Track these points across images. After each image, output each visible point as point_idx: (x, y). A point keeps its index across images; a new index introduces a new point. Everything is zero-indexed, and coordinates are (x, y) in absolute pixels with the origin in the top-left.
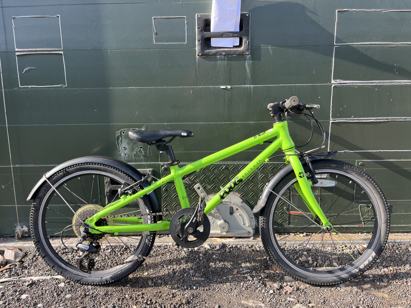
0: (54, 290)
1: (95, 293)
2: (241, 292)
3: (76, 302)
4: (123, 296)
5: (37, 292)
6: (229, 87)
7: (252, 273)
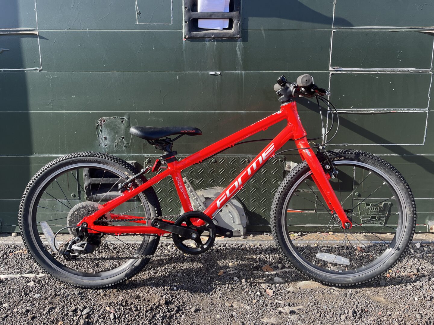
0: (22, 289)
1: (66, 294)
2: (225, 294)
3: (45, 303)
5: (3, 291)
6: (219, 73)
7: (239, 273)
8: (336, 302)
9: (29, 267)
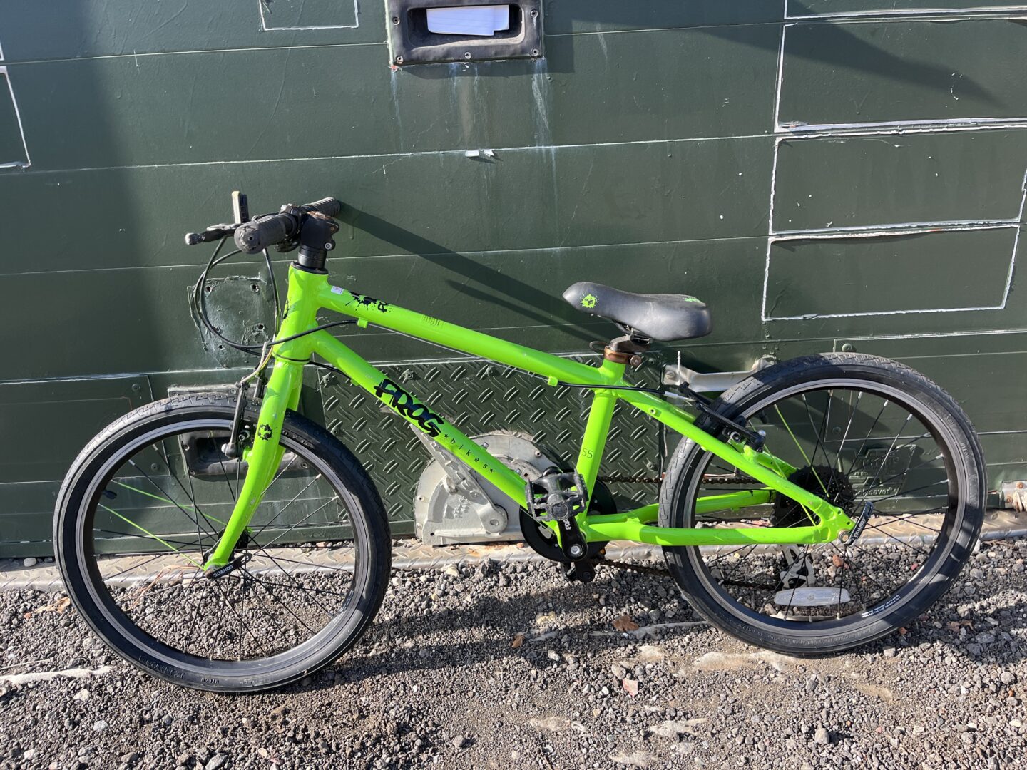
0: (64, 711)
1: (166, 717)
2: (529, 696)
3: (118, 742)
4: (235, 723)
5: (21, 717)
6: (489, 152)
7: (560, 640)
8: (781, 705)
9: (72, 651)
